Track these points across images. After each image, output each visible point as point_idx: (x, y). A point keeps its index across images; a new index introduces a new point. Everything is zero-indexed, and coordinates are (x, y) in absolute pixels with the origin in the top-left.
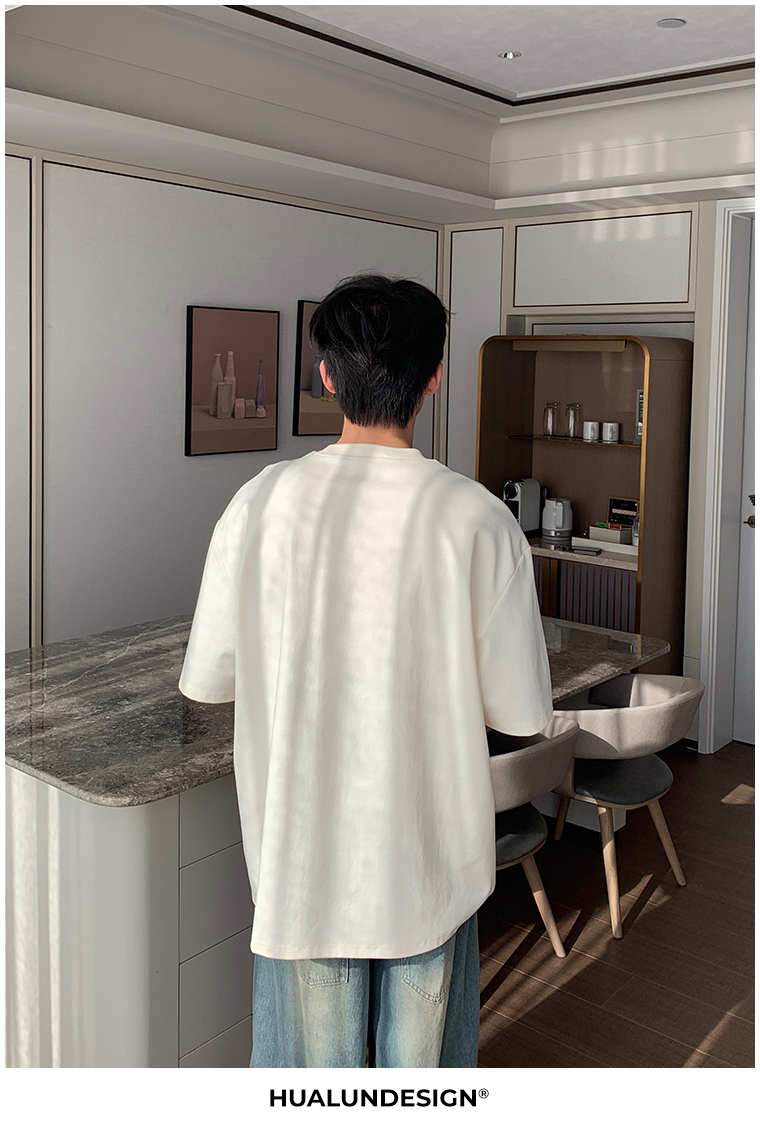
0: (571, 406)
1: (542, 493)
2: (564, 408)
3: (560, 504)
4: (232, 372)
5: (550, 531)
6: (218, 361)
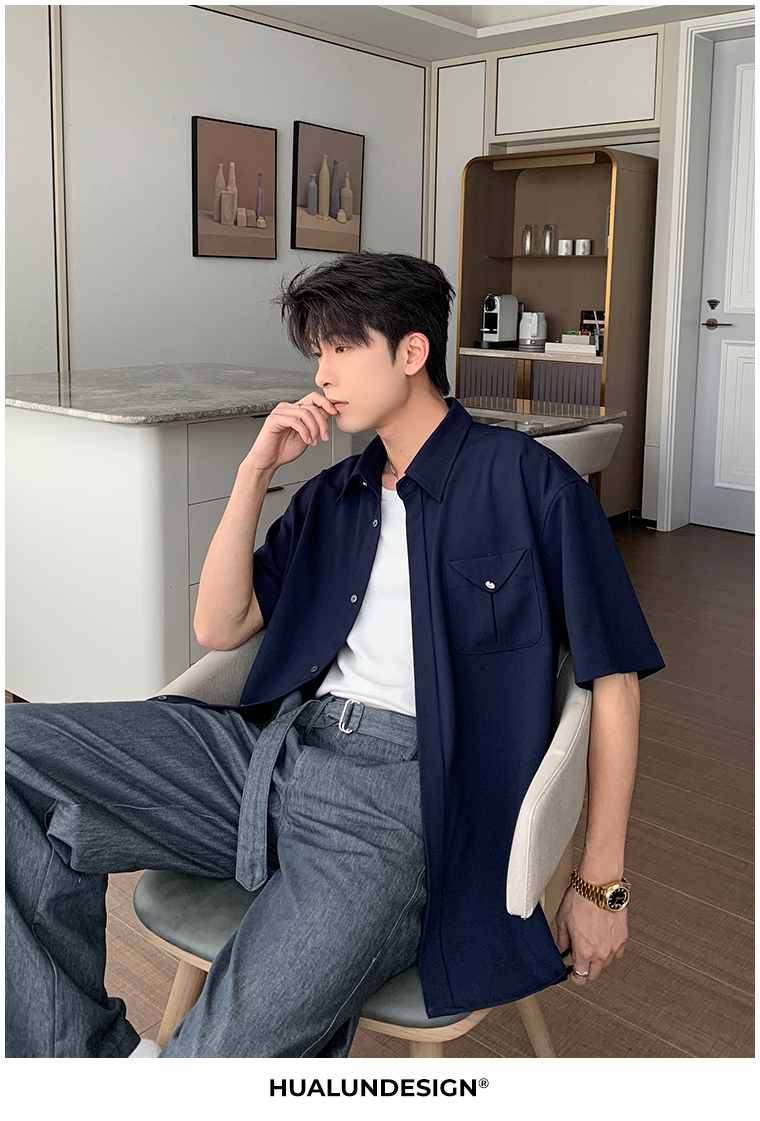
0: (547, 228)
1: (519, 308)
2: (541, 230)
3: (535, 314)
4: (234, 182)
5: (526, 340)
6: (221, 171)
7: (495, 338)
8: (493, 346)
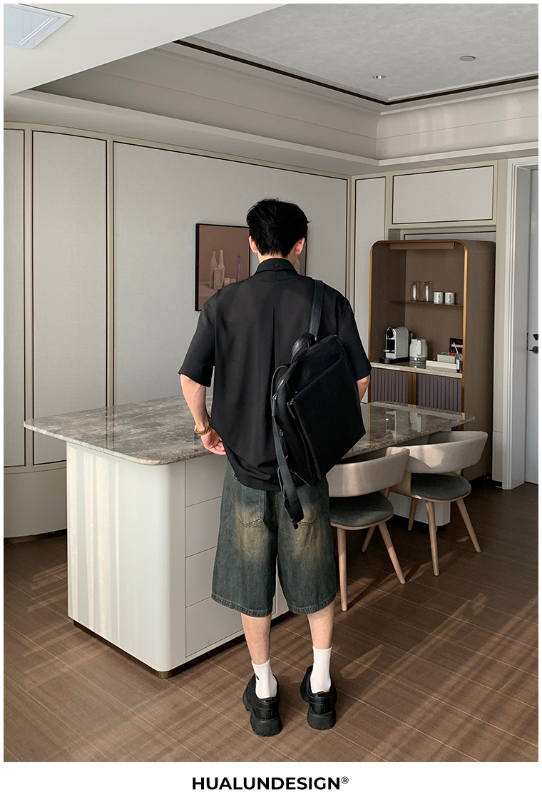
0: (427, 283)
1: (410, 336)
2: (423, 284)
3: (420, 341)
4: (222, 262)
5: (413, 358)
6: (214, 256)
7: (393, 356)
8: (392, 362)
